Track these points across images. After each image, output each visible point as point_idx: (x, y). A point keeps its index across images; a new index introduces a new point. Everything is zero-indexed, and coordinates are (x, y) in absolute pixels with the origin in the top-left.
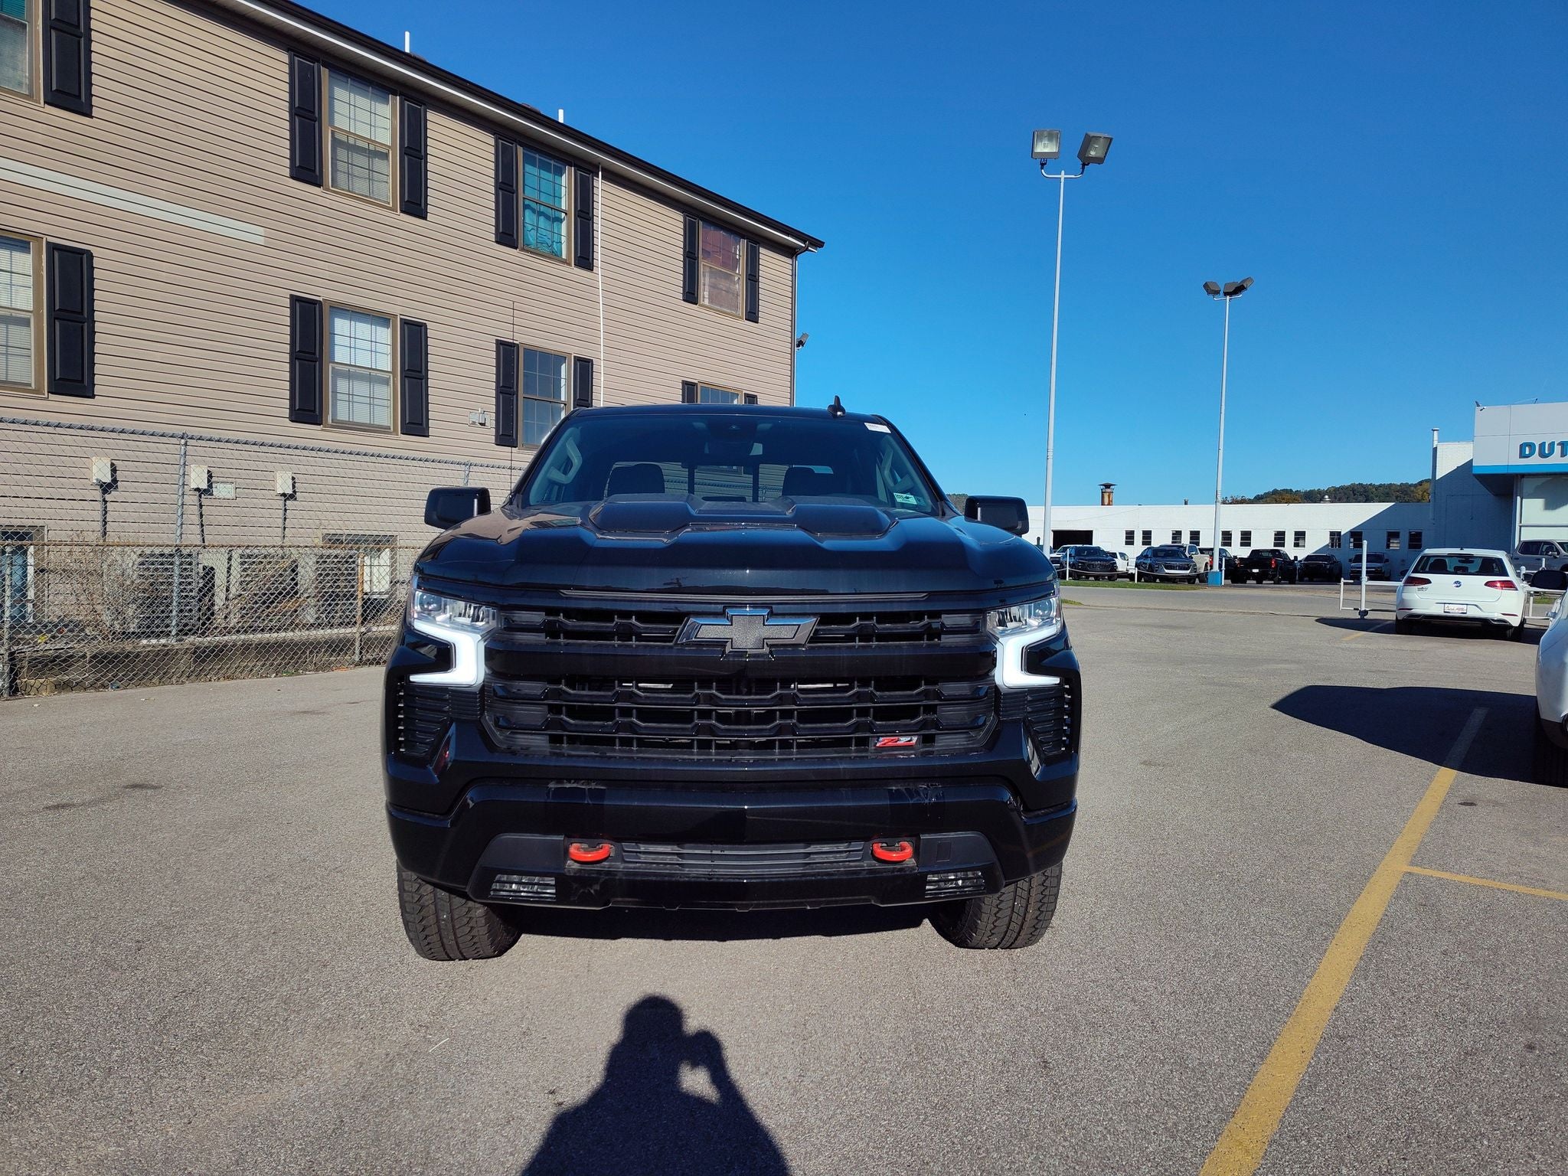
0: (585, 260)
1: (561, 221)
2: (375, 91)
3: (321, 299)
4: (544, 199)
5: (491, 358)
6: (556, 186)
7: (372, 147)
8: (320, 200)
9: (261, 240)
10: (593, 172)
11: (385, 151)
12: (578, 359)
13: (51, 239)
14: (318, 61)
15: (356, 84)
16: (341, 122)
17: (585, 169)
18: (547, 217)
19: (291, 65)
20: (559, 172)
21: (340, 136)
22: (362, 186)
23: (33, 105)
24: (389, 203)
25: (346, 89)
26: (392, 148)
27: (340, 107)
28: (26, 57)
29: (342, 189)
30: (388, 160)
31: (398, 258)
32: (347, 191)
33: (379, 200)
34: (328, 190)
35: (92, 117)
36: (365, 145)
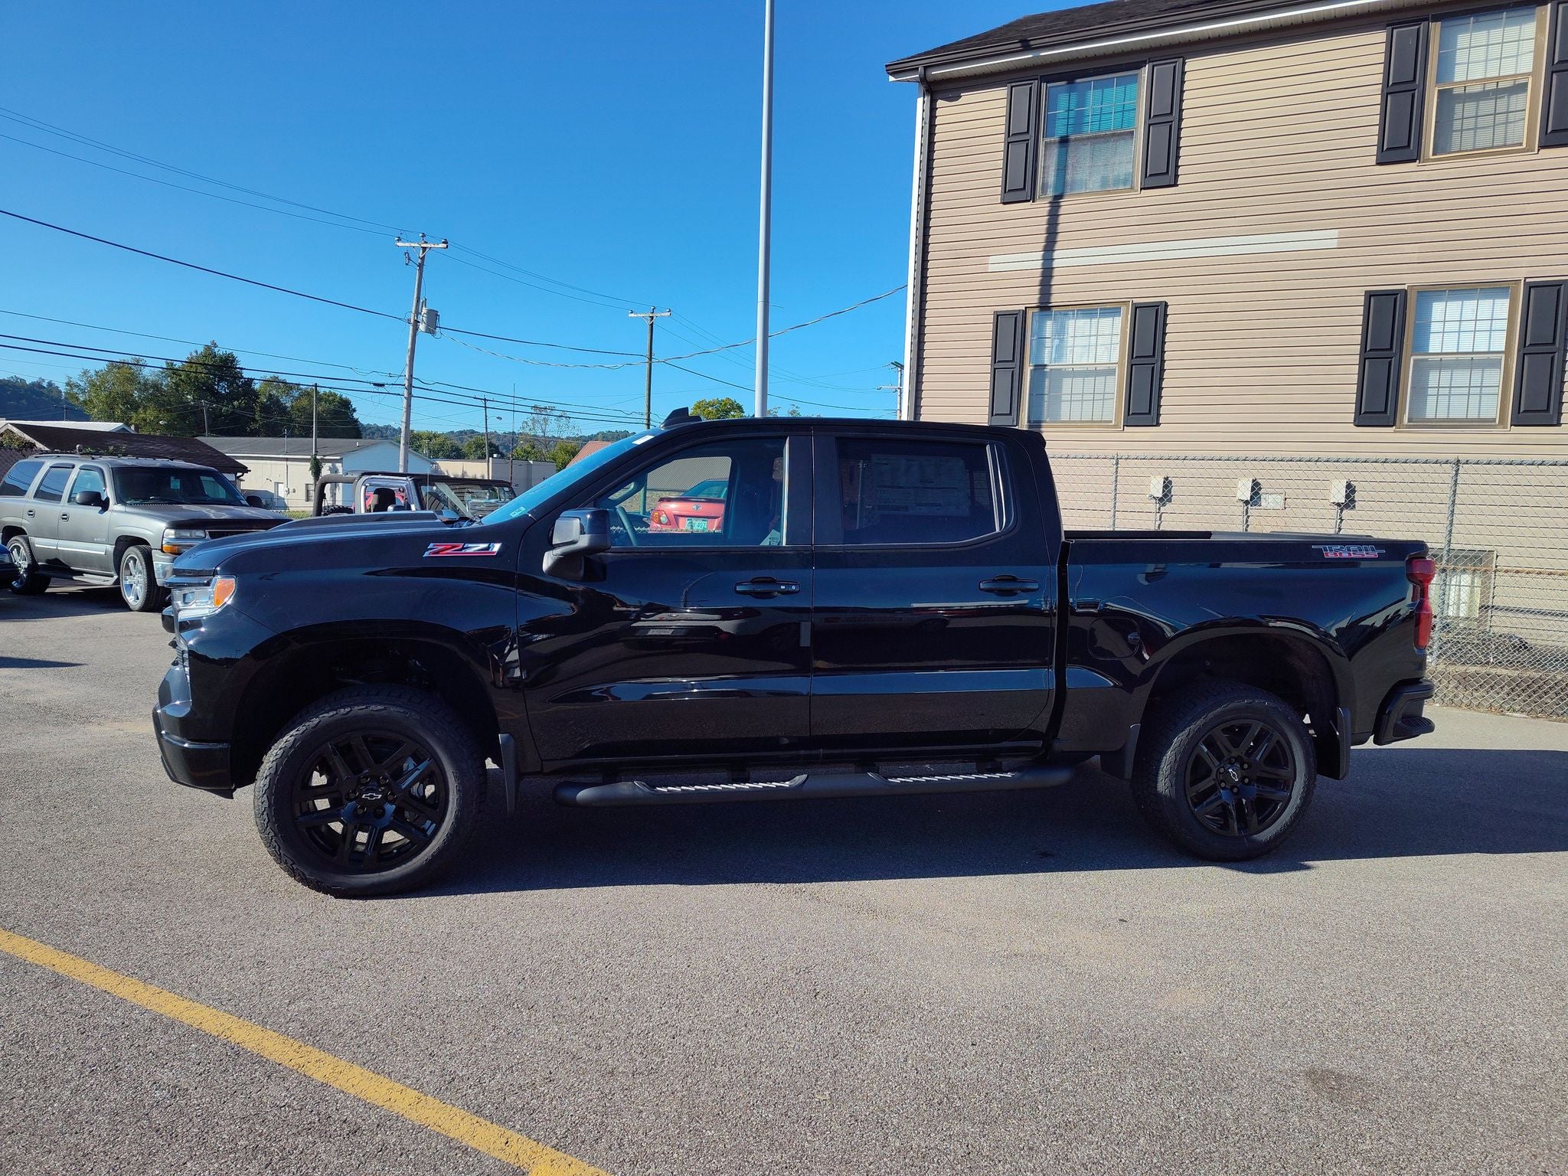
2: (1512, 13)
3: (1405, 287)
7: (1504, 85)
8: (1414, 177)
9: (1333, 244)
11: (1524, 81)
13: (1135, 301)
14: (1426, 20)
15: (1482, 19)
16: (1458, 75)
19: (1389, 42)
21: (1455, 92)
22: (1484, 138)
23: (1132, 194)
24: (1524, 146)
25: (1466, 31)
26: (1534, 73)
27: (1461, 56)
28: (1130, 158)
29: (1452, 153)
30: (1526, 91)
31: (1529, 209)
32: (1458, 152)
33: (1509, 146)
34: (1429, 160)
35: (1178, 185)
36: (1493, 86)
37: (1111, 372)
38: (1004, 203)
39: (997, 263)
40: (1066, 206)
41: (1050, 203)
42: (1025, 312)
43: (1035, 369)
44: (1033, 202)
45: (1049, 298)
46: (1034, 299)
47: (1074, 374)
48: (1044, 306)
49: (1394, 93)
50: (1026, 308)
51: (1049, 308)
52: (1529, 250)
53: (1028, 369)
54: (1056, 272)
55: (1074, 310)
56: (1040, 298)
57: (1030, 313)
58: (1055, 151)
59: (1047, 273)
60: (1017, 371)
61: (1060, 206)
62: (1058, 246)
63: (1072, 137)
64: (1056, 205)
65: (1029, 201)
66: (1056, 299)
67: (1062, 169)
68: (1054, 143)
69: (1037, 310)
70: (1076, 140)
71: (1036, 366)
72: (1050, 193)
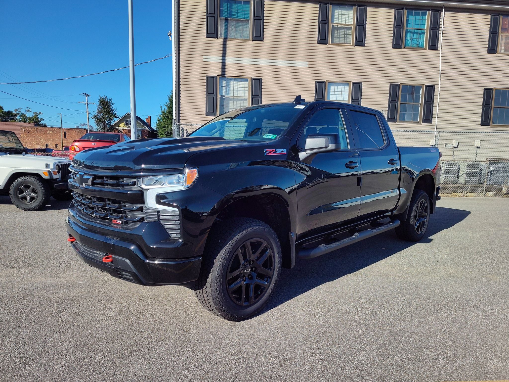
0: (433, 46)
1: (424, 33)
2: (348, 7)
3: (325, 81)
4: (417, 27)
5: (387, 91)
6: (423, 20)
7: (346, 26)
8: (327, 49)
9: (307, 66)
10: (440, 10)
11: (351, 26)
12: (427, 86)
13: (253, 77)
14: (328, 3)
15: (341, 7)
16: (336, 21)
17: (436, 10)
18: (417, 33)
19: (320, 8)
20: (425, 15)
21: (335, 26)
22: (342, 41)
23: (250, 42)
24: (351, 44)
25: (337, 10)
26: (353, 25)
27: (336, 16)
28: (249, 29)
29: (335, 43)
30: (352, 29)
31: (353, 62)
32: (336, 43)
33: (348, 44)
34: (330, 45)
35: (263, 41)
36: (344, 26)
37: (246, 100)
38: (207, 37)
39: (206, 58)
40: (229, 42)
41: (223, 40)
42: (217, 77)
43: (221, 97)
44: (217, 39)
45: (225, 73)
46: (220, 73)
47: (234, 100)
48: (223, 76)
49: (322, 23)
50: (217, 75)
51: (225, 76)
52: (353, 74)
53: (219, 97)
54: (227, 64)
55: (233, 78)
56: (222, 73)
57: (218, 77)
58: (224, 22)
59: (224, 65)
60: (215, 97)
61: (226, 42)
62: (227, 55)
63: (229, 19)
64: (226, 41)
65: (216, 38)
66: (227, 74)
67: (226, 29)
68: (223, 19)
69: (221, 77)
70: (231, 20)
71: (221, 96)
72: (223, 36)
